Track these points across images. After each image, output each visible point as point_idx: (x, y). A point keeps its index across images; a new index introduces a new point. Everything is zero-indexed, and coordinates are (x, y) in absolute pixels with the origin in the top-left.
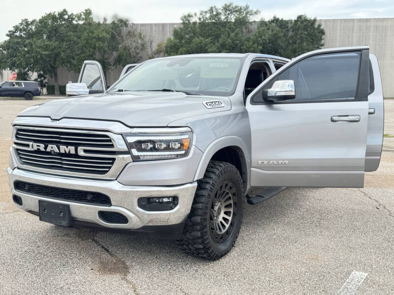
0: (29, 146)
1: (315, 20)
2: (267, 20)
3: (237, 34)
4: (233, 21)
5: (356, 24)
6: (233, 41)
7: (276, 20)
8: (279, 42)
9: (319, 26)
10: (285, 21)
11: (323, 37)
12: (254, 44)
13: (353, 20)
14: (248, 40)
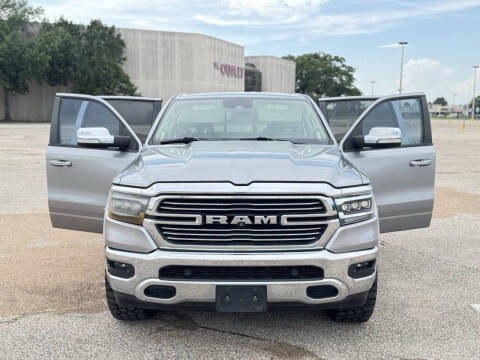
0: (194, 219)
1: (113, 28)
2: (52, 22)
3: (14, 37)
4: (6, 19)
5: (160, 37)
6: (10, 46)
7: (63, 24)
8: (73, 51)
9: (119, 36)
10: (75, 25)
11: (124, 50)
12: (40, 52)
13: (156, 32)
14: (31, 46)
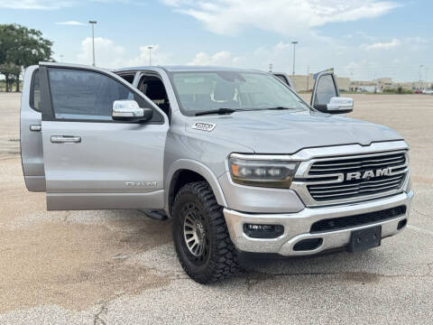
0: (337, 178)
